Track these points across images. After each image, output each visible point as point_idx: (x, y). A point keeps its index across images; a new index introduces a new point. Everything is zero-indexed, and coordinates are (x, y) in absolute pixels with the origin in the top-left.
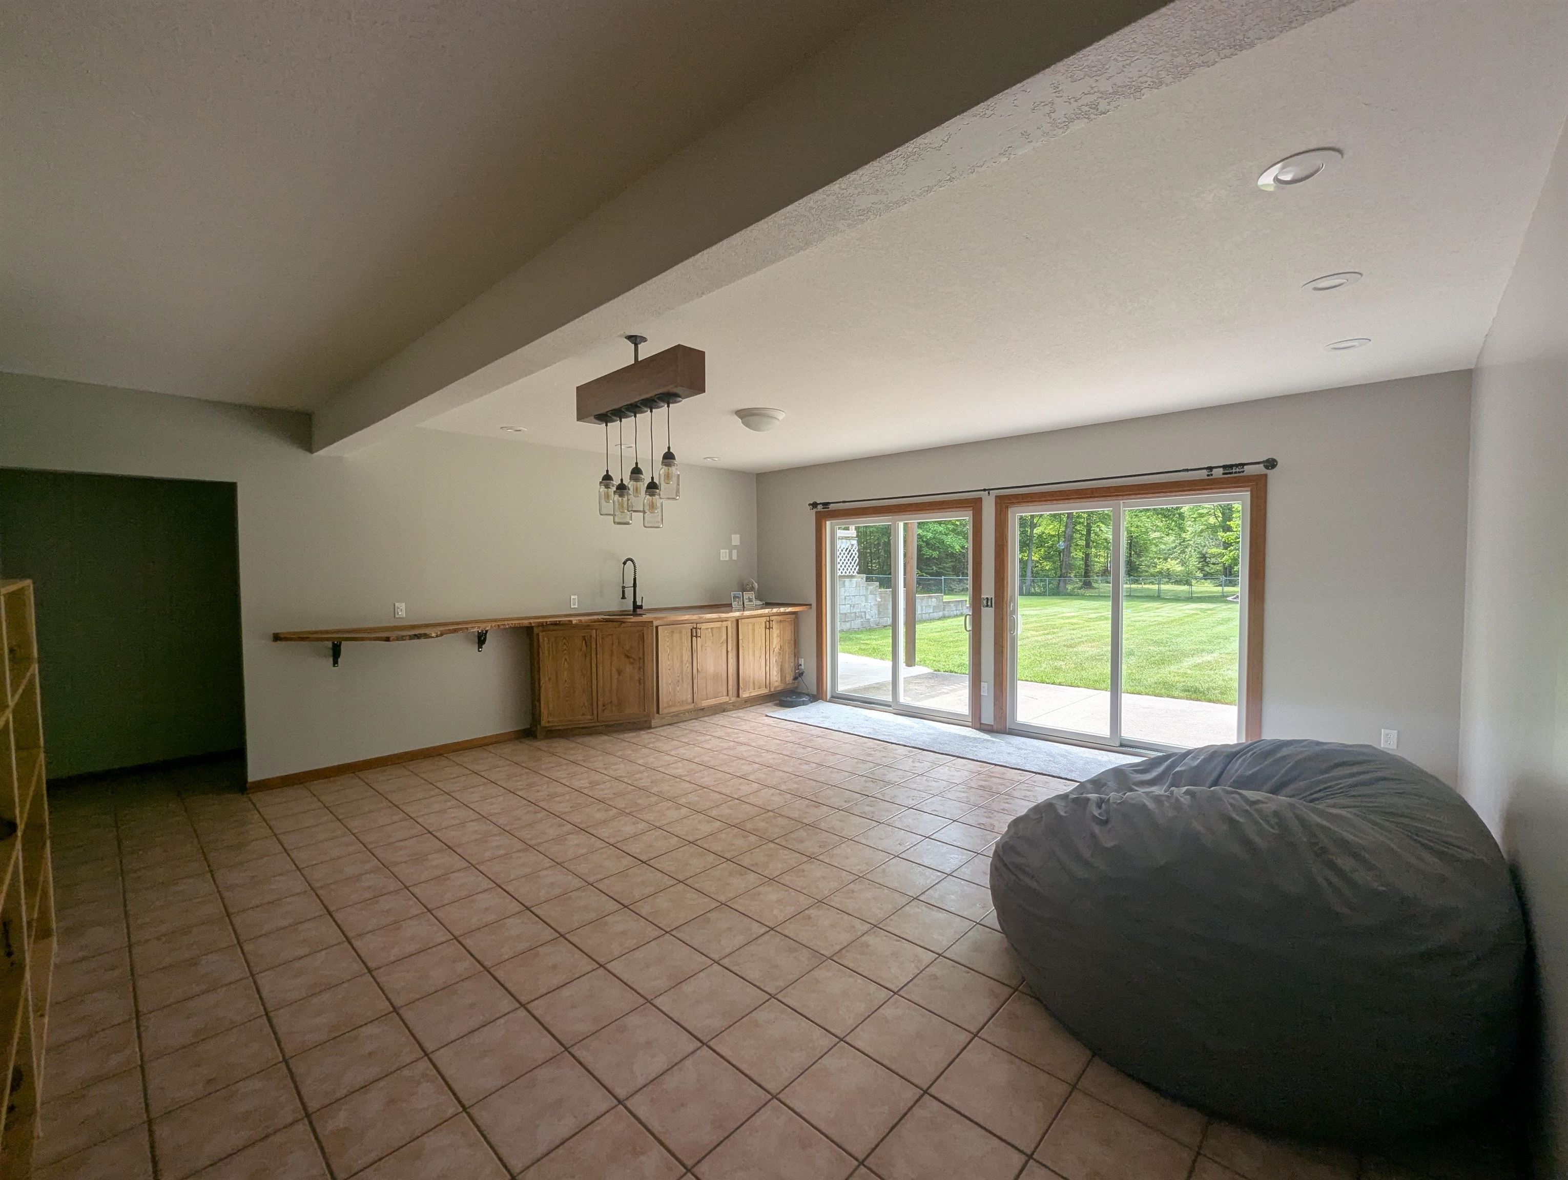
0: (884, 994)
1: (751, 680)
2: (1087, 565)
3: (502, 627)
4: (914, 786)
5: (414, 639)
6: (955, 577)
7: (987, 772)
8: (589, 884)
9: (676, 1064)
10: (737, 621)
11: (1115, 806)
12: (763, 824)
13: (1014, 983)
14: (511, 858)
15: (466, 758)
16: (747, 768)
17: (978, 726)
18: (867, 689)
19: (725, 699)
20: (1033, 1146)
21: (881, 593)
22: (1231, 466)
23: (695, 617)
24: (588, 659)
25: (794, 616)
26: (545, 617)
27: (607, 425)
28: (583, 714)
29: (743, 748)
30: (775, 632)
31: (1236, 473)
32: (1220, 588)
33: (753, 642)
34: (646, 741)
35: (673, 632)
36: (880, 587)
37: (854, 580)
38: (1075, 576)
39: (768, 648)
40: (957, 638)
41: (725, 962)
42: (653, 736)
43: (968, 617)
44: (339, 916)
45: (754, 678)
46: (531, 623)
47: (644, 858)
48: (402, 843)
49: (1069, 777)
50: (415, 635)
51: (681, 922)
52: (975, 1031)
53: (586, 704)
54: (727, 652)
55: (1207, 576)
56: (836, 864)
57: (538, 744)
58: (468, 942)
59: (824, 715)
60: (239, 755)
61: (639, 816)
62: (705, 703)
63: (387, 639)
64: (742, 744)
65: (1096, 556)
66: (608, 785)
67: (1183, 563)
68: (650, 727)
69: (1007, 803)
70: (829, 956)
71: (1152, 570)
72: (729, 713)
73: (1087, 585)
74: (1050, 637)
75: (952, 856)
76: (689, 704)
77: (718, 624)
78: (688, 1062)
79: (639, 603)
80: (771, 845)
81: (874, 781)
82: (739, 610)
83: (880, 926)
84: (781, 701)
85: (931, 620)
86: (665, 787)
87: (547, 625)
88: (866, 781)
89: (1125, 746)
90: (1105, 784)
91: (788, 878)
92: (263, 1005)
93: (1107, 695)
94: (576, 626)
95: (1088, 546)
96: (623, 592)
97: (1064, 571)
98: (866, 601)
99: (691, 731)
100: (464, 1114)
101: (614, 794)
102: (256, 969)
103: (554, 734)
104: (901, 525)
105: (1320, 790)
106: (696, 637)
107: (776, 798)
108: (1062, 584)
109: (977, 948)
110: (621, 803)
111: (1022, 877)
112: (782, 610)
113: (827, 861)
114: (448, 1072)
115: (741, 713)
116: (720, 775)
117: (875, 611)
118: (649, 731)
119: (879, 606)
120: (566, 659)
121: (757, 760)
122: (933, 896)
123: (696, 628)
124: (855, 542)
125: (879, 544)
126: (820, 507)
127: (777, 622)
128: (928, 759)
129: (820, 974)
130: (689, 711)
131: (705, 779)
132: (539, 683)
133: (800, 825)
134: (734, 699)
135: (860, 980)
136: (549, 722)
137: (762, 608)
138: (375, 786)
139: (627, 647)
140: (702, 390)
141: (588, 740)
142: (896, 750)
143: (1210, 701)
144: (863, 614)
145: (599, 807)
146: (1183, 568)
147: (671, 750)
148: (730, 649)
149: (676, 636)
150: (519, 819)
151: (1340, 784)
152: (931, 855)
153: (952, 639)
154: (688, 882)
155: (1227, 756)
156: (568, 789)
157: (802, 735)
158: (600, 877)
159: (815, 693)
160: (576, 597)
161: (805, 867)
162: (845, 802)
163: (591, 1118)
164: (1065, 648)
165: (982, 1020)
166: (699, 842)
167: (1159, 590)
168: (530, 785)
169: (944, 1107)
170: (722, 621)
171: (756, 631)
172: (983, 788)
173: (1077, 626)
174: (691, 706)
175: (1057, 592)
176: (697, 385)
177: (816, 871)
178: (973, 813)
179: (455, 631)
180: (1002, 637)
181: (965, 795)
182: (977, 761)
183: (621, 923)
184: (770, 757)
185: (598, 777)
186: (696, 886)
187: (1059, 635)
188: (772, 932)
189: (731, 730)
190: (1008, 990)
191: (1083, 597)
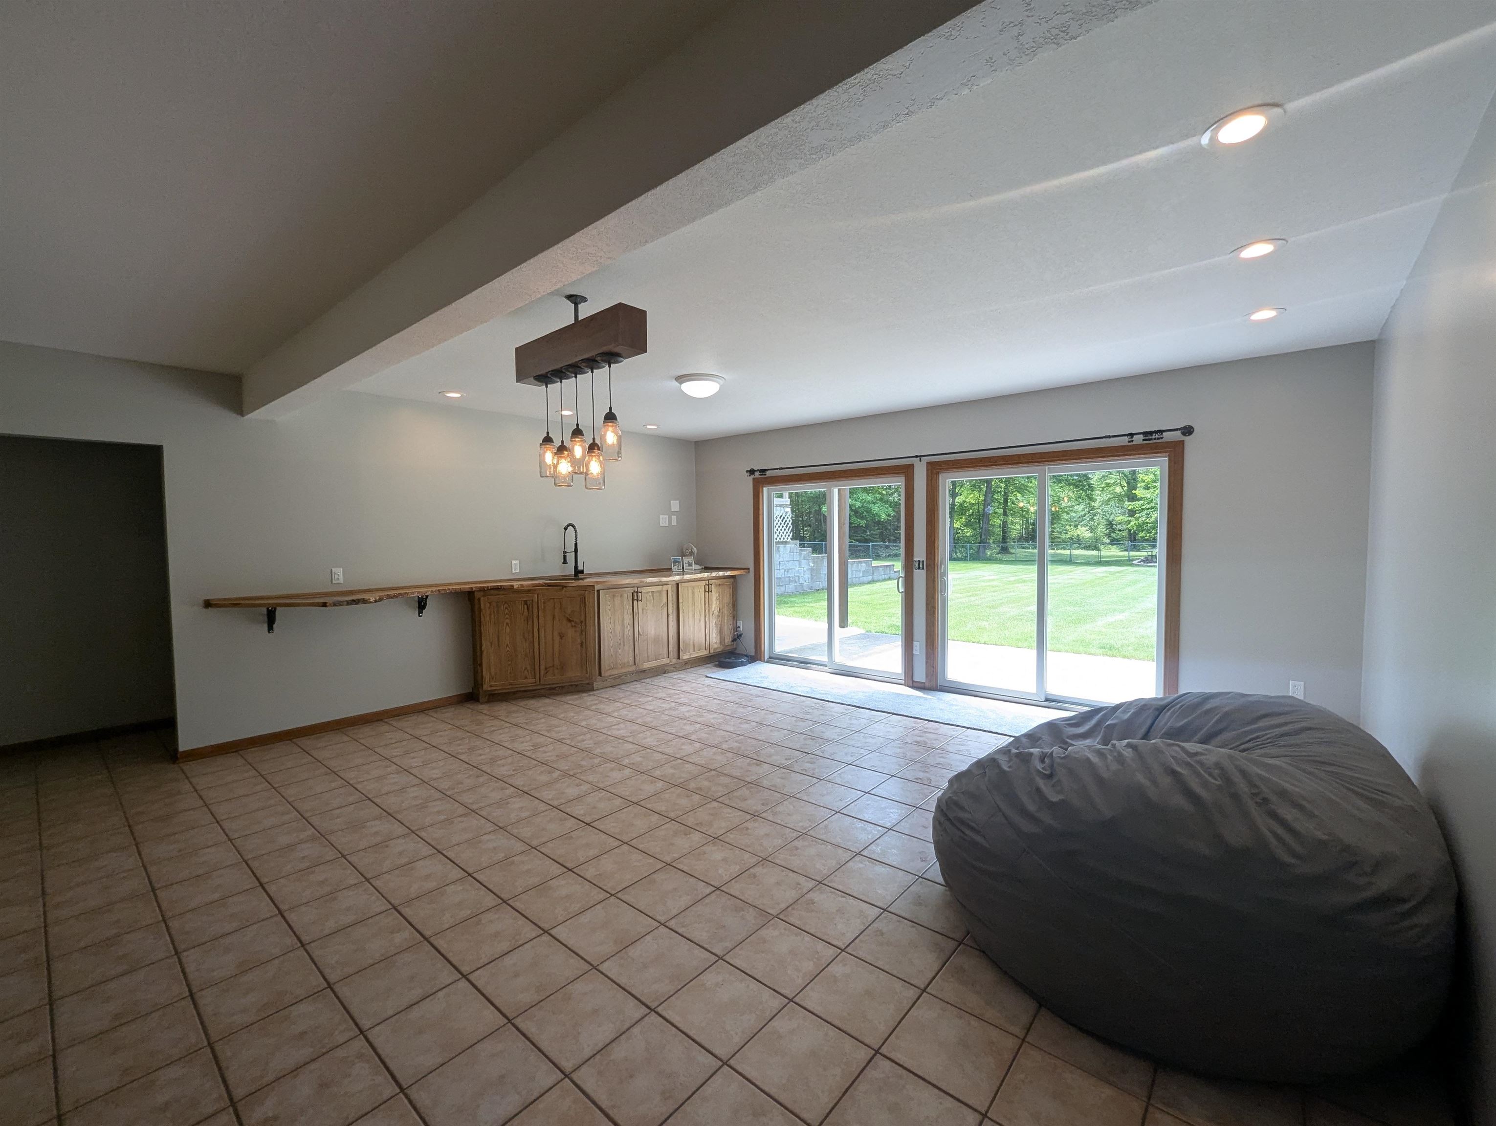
0: (832, 951)
1: (692, 641)
2: (1004, 532)
3: (443, 592)
4: (852, 743)
5: (351, 604)
6: (882, 543)
7: (922, 728)
8: (532, 848)
9: (624, 1033)
10: (678, 584)
11: (1059, 760)
12: (706, 783)
13: (958, 935)
14: (452, 822)
15: (407, 723)
16: (689, 728)
17: (911, 683)
18: (802, 649)
19: (666, 661)
20: (987, 1104)
21: (814, 558)
22: (1151, 433)
23: (636, 581)
24: (530, 622)
25: (732, 580)
26: (485, 582)
27: (547, 387)
28: (526, 678)
29: (684, 709)
30: (714, 595)
31: (1155, 439)
32: (1126, 553)
33: (693, 604)
34: (588, 704)
35: (614, 596)
36: (813, 553)
37: (788, 546)
38: (994, 542)
39: (707, 611)
40: (886, 601)
41: (672, 924)
42: (596, 698)
43: (901, 579)
44: (272, 889)
45: (694, 640)
46: (472, 588)
47: (588, 819)
48: (338, 811)
49: (999, 731)
50: (353, 600)
51: (626, 885)
52: (922, 987)
53: (529, 668)
54: (668, 615)
55: (1114, 542)
56: (779, 822)
57: (481, 707)
58: (407, 911)
59: (763, 675)
60: (170, 724)
61: (582, 777)
62: (646, 665)
63: (324, 605)
64: (683, 704)
65: (1012, 523)
66: (551, 747)
67: (1092, 530)
68: (593, 690)
69: (942, 757)
70: (775, 914)
71: (1063, 536)
72: (670, 674)
73: (1005, 550)
74: (973, 599)
75: (892, 811)
76: (631, 666)
77: (659, 588)
78: (636, 1030)
79: (580, 568)
80: (715, 804)
81: (813, 738)
82: (678, 574)
83: (825, 882)
84: (719, 661)
85: (862, 584)
86: (608, 749)
87: (488, 589)
88: (805, 739)
89: (1051, 702)
90: (1040, 738)
91: (732, 836)
92: (188, 985)
93: (1034, 653)
94: (518, 591)
95: (1005, 514)
96: (565, 557)
97: (983, 537)
98: (800, 565)
99: (634, 692)
100: (401, 1095)
101: (557, 756)
102: (181, 947)
103: (495, 697)
104: (836, 491)
105: (1249, 741)
106: (638, 600)
107: (719, 758)
108: (981, 549)
109: (919, 901)
110: (563, 765)
111: (968, 832)
112: (721, 574)
113: (770, 818)
114: (385, 1050)
115: (682, 675)
116: (663, 735)
117: (808, 575)
118: (591, 693)
119: (812, 570)
120: (507, 624)
121: (699, 720)
122: (876, 850)
123: (637, 592)
124: (789, 510)
125: (810, 513)
126: (757, 473)
127: (716, 585)
128: (865, 716)
129: (768, 933)
130: (631, 673)
131: (648, 740)
132: (481, 647)
133: (743, 783)
134: (674, 661)
135: (808, 938)
136: (491, 686)
137: (701, 573)
138: (314, 753)
139: (569, 611)
140: (644, 350)
141: (532, 703)
142: (833, 708)
143: (1124, 657)
144: (797, 578)
145: (542, 769)
146: (1092, 535)
147: (614, 711)
148: (670, 612)
149: (617, 600)
150: (462, 783)
151: (1266, 734)
152: (871, 810)
153: (881, 602)
154: (633, 843)
155: (1157, 709)
156: (510, 752)
157: (741, 695)
158: (544, 840)
159: (753, 654)
160: (518, 562)
161: (749, 825)
162: (786, 759)
163: (536, 1094)
164: (988, 609)
165: (930, 975)
166: (642, 803)
167: (1071, 555)
168: (472, 749)
169: (897, 1067)
170: (662, 585)
171: (696, 595)
172: (918, 743)
173: (997, 588)
174: (634, 668)
175: (977, 557)
176: (639, 345)
177: (760, 829)
178: (910, 768)
179: (395, 596)
180: (933, 598)
181: (902, 750)
182: (911, 717)
183: (567, 886)
184: (712, 717)
185: (541, 740)
186: (641, 847)
187: (982, 596)
188: (718, 892)
189: (672, 691)
190: (952, 944)
191: (1001, 561)
